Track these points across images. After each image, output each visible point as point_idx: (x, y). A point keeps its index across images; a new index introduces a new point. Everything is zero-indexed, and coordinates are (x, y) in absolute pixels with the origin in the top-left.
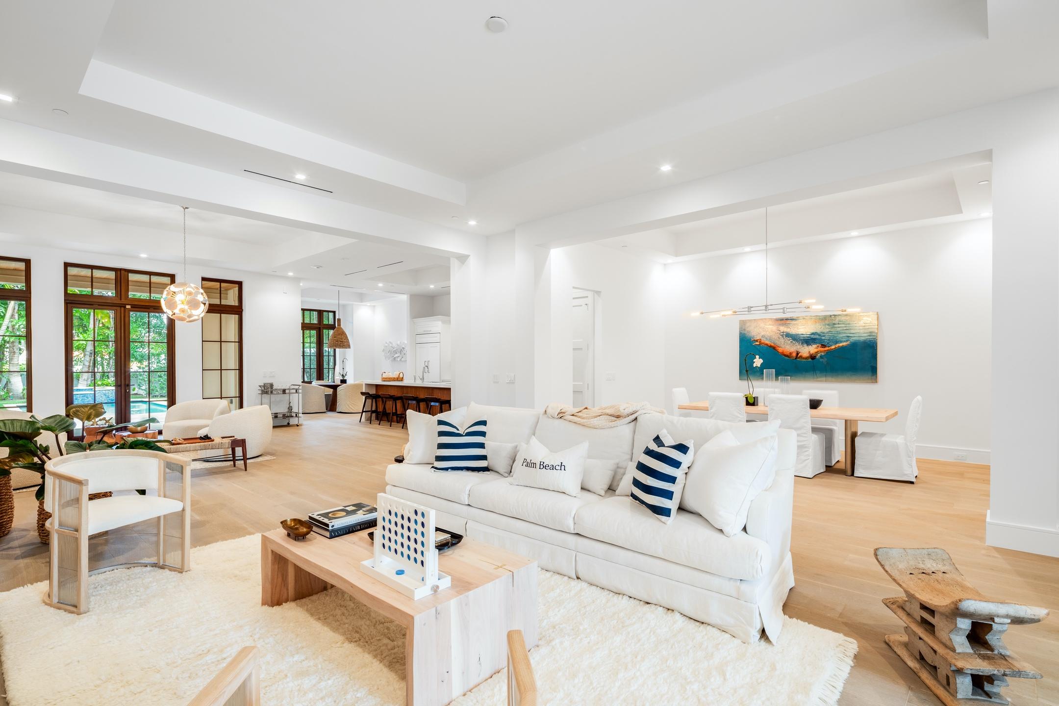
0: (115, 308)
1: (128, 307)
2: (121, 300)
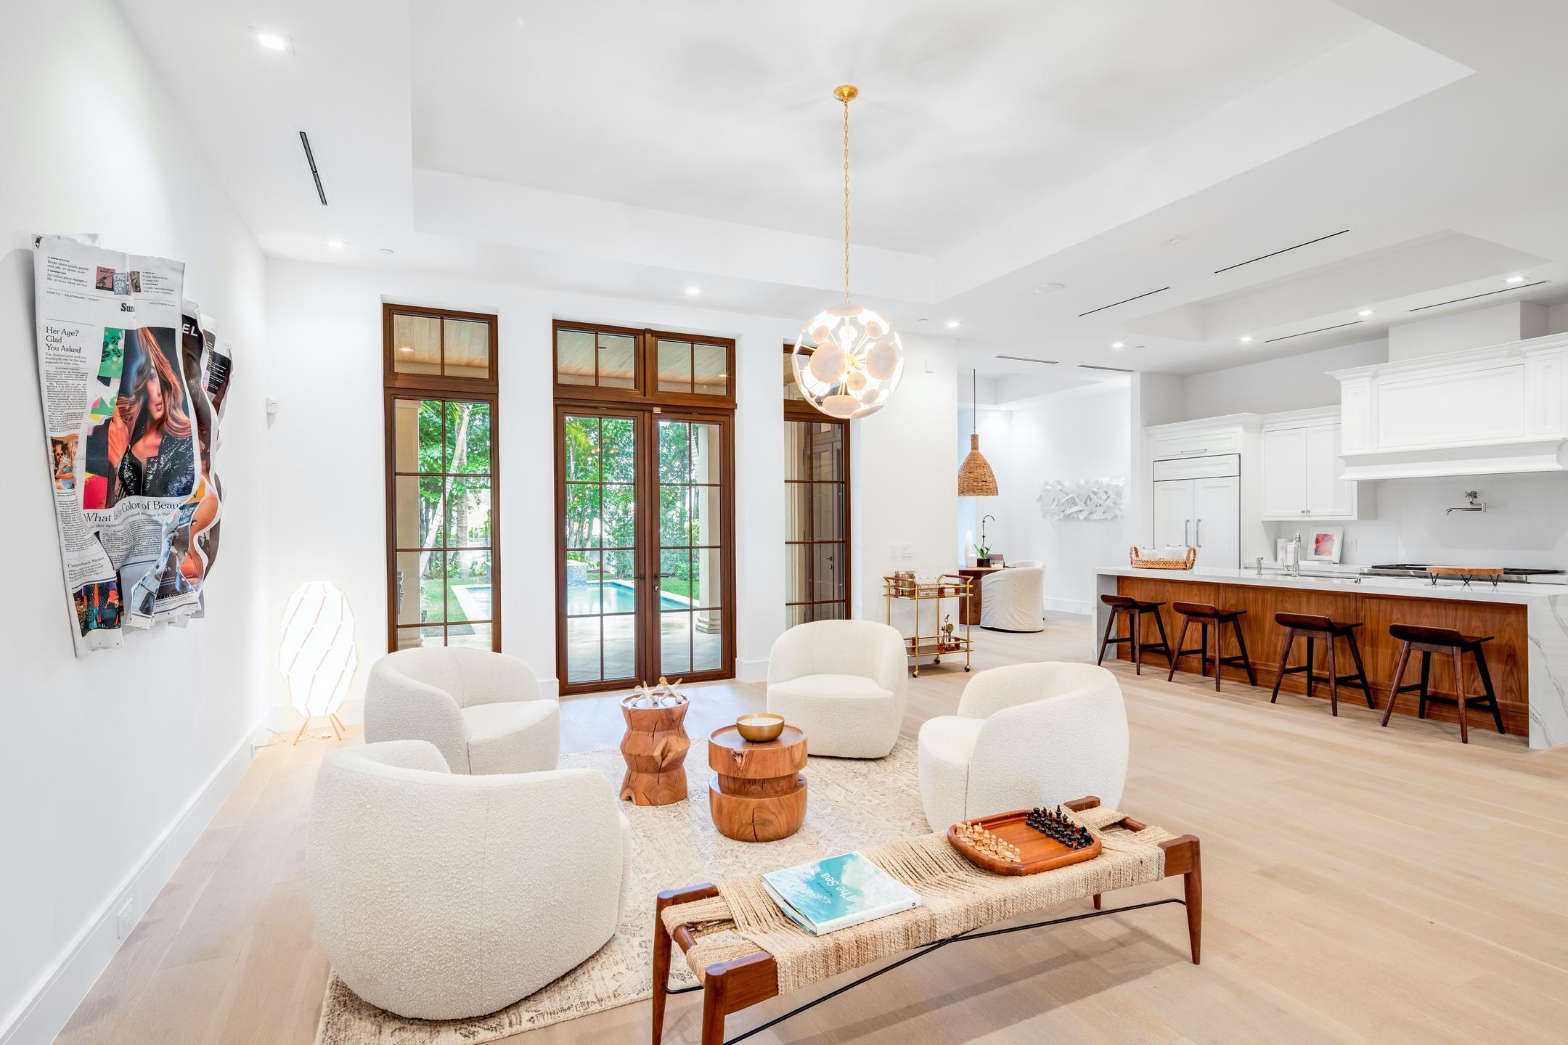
0: (633, 413)
1: (657, 410)
2: (645, 395)
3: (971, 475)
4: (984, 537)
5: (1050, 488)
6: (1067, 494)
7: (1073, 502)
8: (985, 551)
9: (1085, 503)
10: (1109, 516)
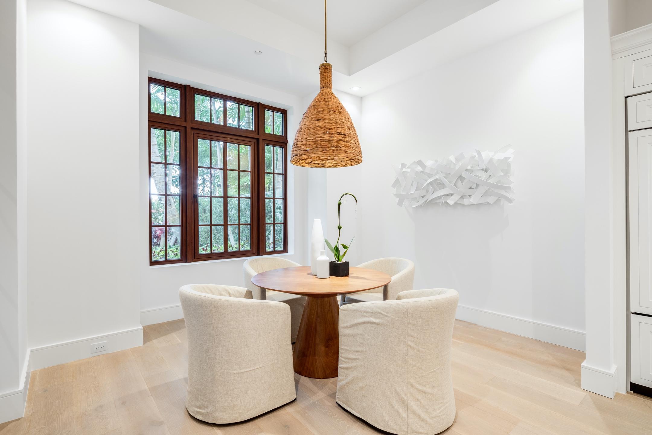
3: (321, 124)
4: (340, 228)
5: (409, 170)
6: (429, 176)
7: (439, 184)
8: (342, 251)
9: (455, 185)
10: (491, 200)
